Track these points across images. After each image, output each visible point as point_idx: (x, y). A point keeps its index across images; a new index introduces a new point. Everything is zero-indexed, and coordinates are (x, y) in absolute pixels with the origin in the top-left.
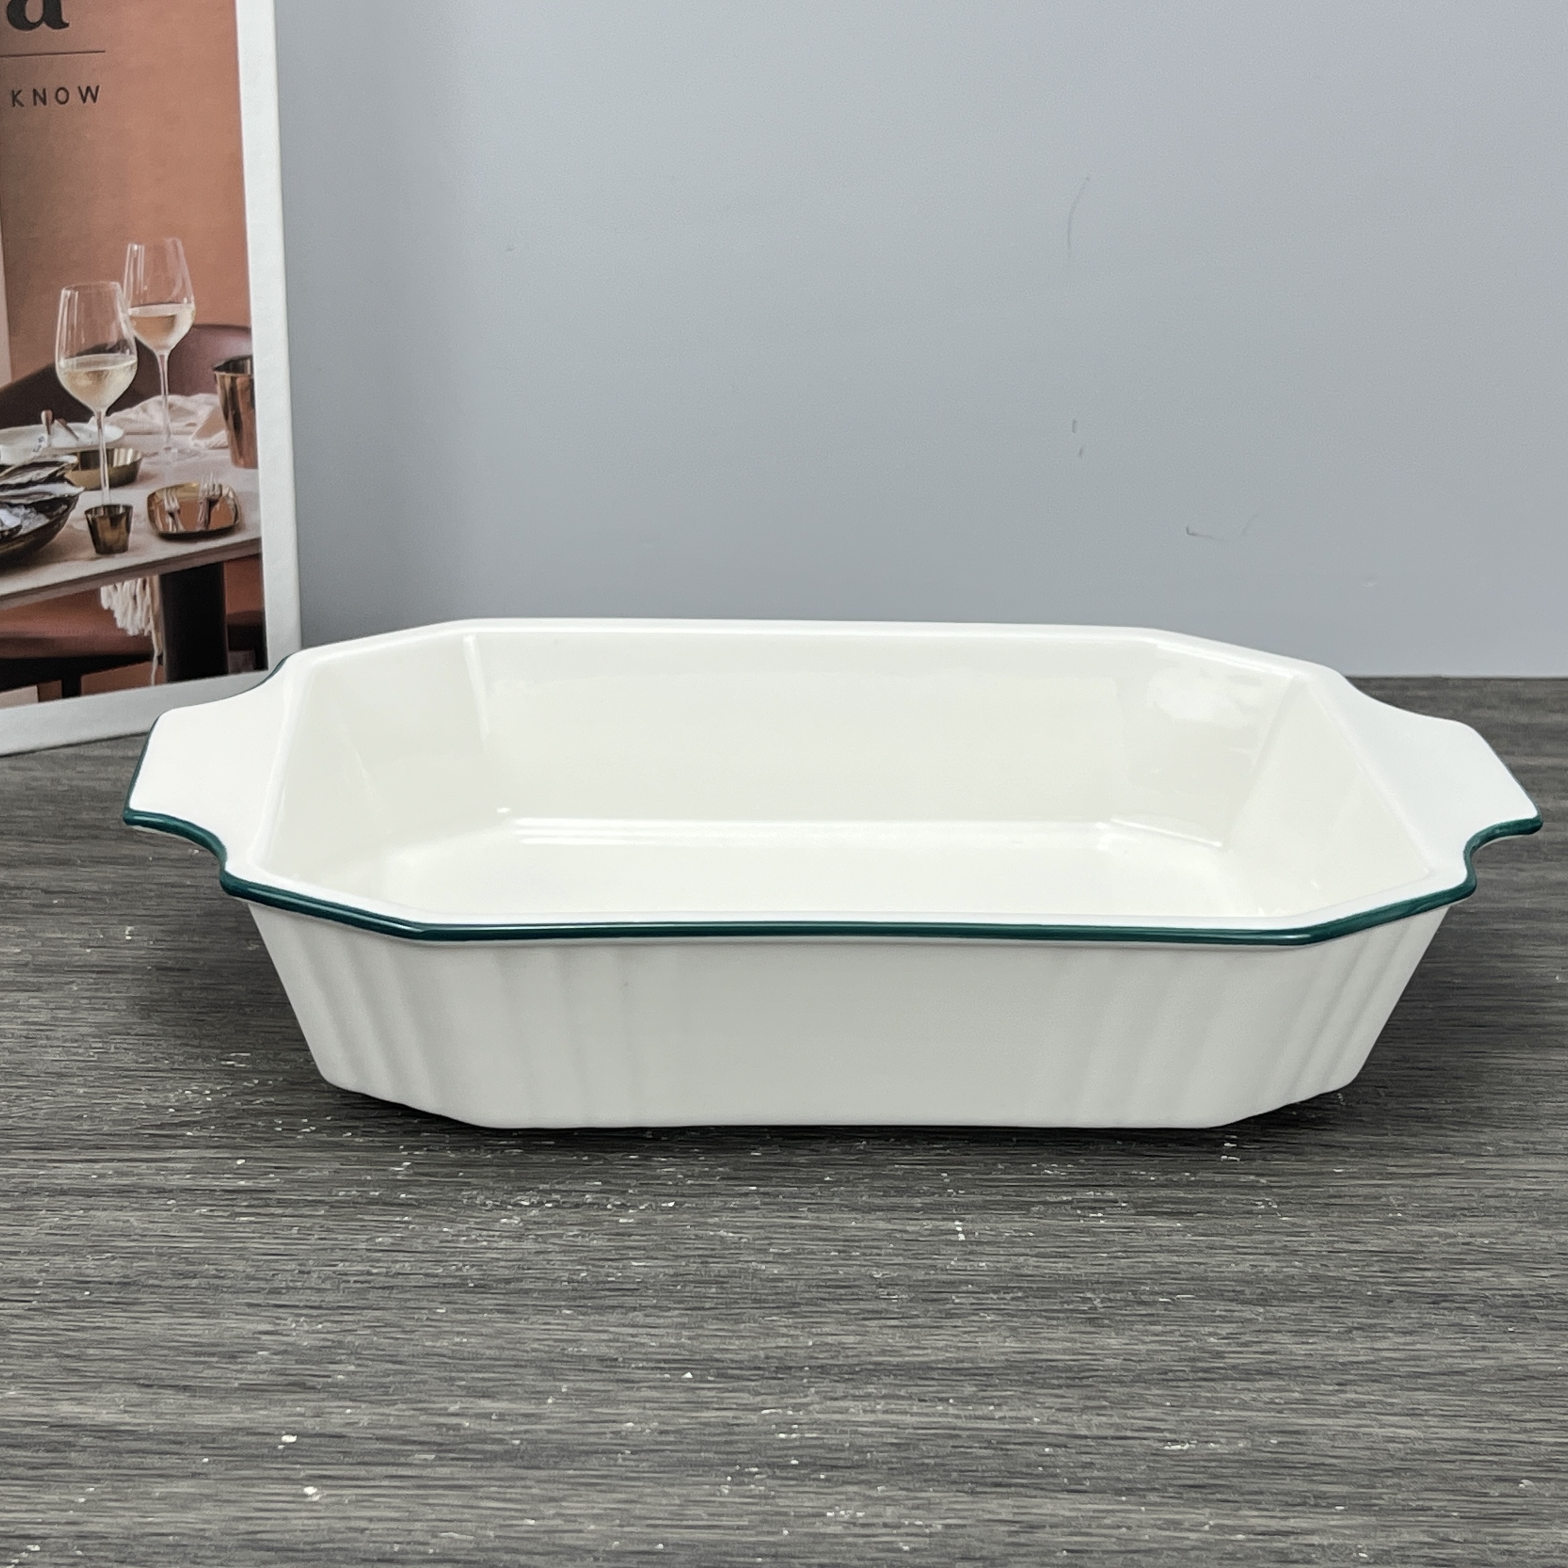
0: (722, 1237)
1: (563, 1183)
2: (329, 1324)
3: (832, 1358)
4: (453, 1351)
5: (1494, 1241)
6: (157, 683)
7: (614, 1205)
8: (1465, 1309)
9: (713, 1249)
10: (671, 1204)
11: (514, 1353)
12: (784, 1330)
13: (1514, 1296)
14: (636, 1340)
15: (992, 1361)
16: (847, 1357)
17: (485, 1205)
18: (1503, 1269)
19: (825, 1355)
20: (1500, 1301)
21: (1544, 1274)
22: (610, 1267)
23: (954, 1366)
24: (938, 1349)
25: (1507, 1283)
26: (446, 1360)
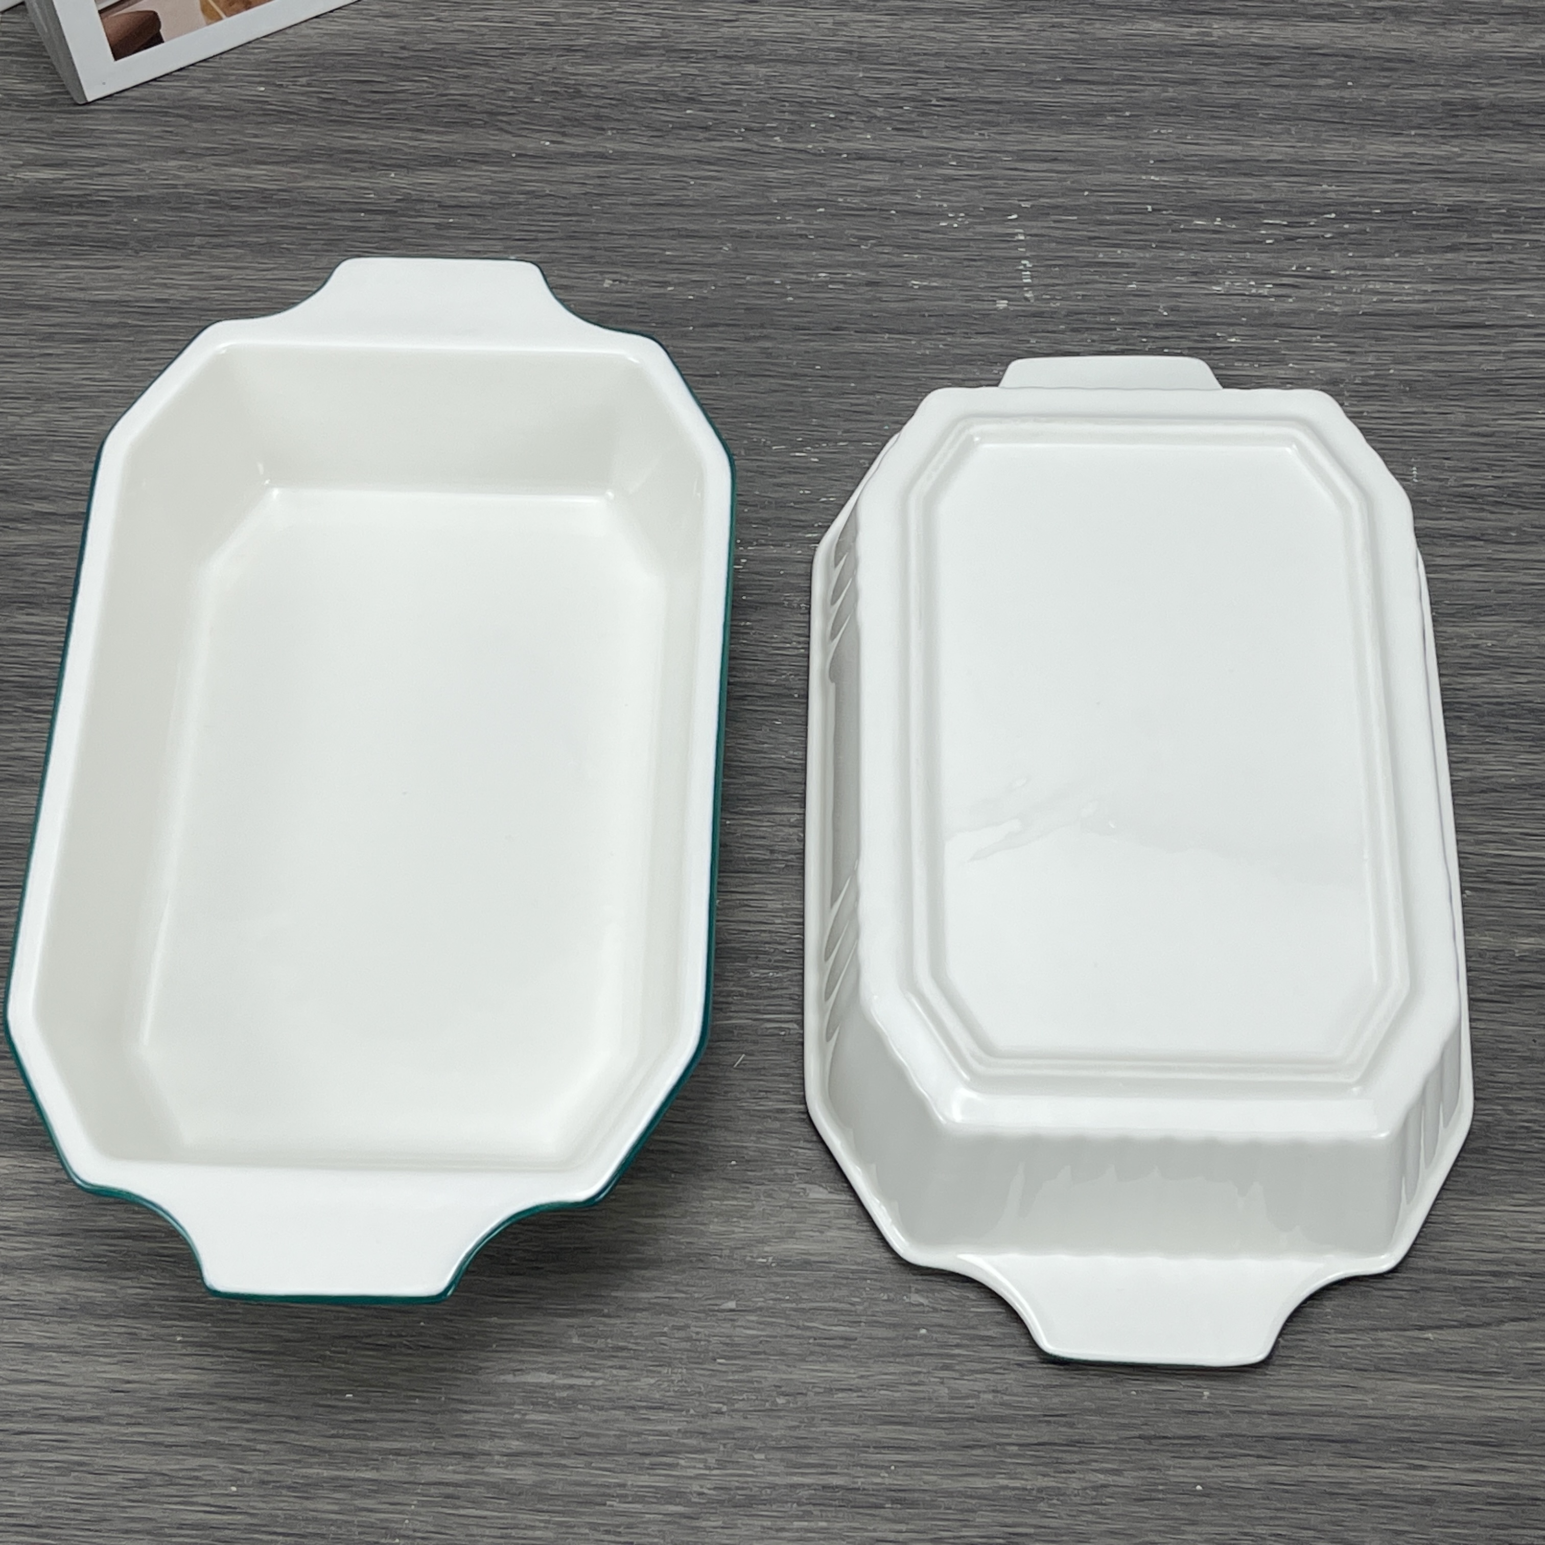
5: (1494, 642)
8: (1460, 718)
13: (1497, 704)
18: (1495, 675)
20: (1485, 709)
21: (1523, 679)
25: (1494, 690)
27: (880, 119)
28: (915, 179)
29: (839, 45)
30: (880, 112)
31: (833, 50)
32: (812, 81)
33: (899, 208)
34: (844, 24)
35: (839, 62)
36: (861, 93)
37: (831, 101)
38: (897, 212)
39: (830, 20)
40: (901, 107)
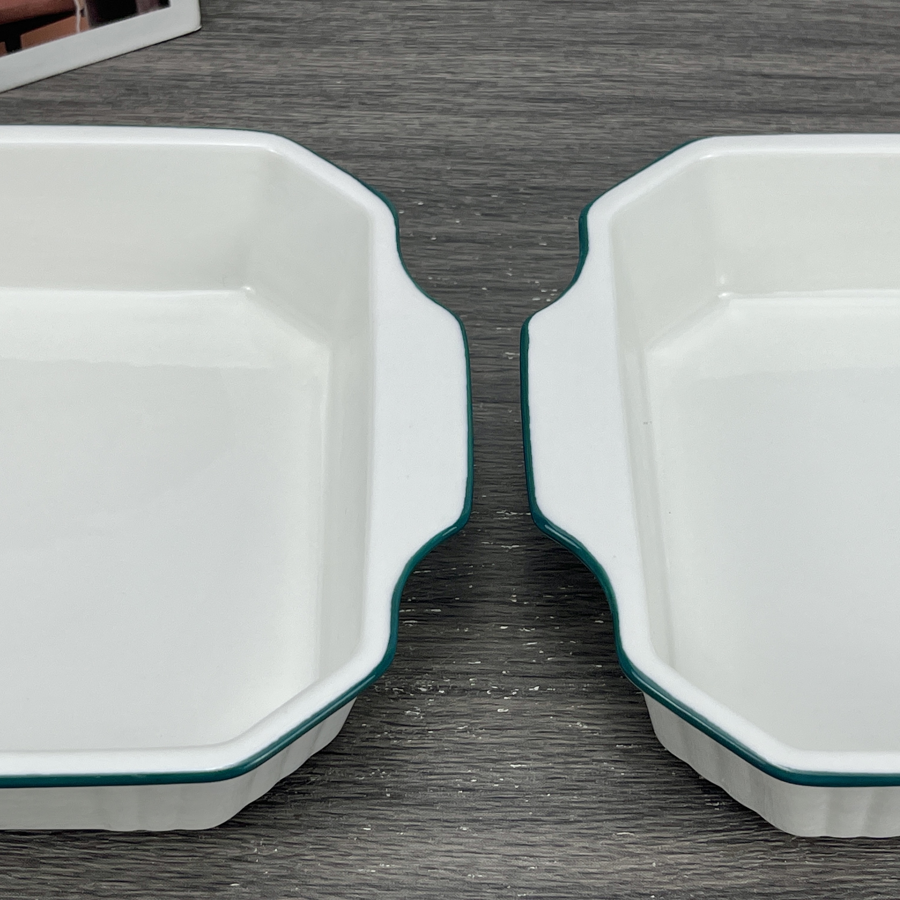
0: (579, 730)
1: (450, 663)
2: (281, 848)
3: (671, 882)
4: (381, 879)
6: (83, 29)
7: (493, 691)
9: (573, 746)
10: (537, 688)
11: (426, 880)
12: (633, 849)
14: (520, 863)
15: (796, 884)
16: (684, 880)
17: (391, 692)
19: (666, 879)
22: (496, 771)
23: (768, 890)
24: (752, 869)
26: (375, 891)
27: (467, 206)
28: (506, 259)
29: (426, 143)
30: (468, 200)
31: (420, 147)
32: (400, 174)
33: (489, 285)
34: (432, 125)
35: (426, 157)
36: (449, 184)
37: (419, 191)
38: (488, 289)
39: (417, 122)
40: (490, 195)
